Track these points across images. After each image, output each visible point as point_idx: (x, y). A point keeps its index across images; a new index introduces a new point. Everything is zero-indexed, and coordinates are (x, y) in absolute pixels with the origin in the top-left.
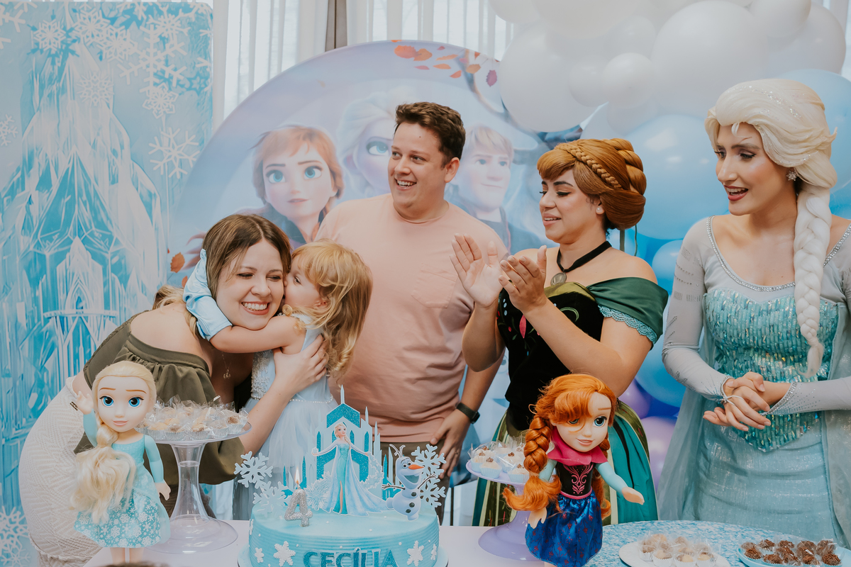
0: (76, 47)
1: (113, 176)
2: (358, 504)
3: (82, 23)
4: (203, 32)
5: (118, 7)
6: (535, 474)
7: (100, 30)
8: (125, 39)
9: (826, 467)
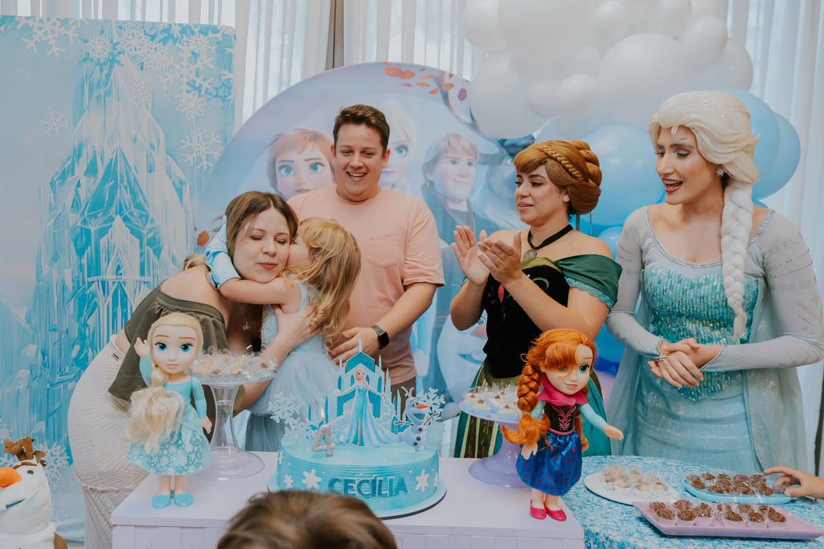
0: (121, 58)
1: (150, 166)
2: (374, 437)
3: (126, 38)
4: (229, 50)
5: (157, 26)
6: (526, 413)
7: (141, 45)
8: (163, 53)
9: (748, 414)
